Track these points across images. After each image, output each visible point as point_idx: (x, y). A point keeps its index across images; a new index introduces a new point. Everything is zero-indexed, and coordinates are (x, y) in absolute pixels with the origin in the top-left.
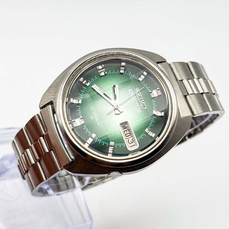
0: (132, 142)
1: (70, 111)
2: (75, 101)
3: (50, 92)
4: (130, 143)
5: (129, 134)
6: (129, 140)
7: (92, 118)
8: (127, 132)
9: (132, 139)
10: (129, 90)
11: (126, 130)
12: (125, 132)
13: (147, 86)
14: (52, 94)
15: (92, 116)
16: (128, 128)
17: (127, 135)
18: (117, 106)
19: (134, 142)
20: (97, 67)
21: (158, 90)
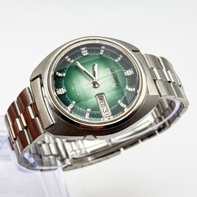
0: (106, 111)
1: (55, 83)
2: (60, 75)
3: (40, 67)
4: (105, 112)
5: (104, 105)
6: (103, 109)
7: (73, 89)
8: (102, 103)
9: (106, 109)
10: (106, 69)
11: (102, 101)
12: (101, 103)
13: (122, 67)
14: (41, 69)
15: (73, 88)
16: (103, 100)
17: (102, 105)
18: (96, 80)
19: (108, 111)
20: (81, 48)
21: (131, 70)
